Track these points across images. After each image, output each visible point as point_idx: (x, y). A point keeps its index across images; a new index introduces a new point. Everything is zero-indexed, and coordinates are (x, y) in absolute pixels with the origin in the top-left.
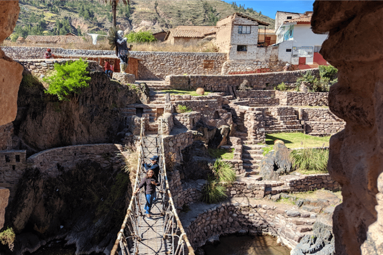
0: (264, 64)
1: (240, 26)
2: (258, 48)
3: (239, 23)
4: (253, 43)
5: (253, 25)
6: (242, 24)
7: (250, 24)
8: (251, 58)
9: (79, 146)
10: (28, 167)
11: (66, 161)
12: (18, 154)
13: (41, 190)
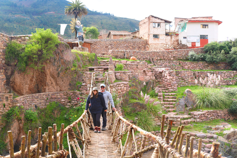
0: (170, 46)
1: (154, 23)
2: (166, 37)
3: (153, 21)
4: (162, 33)
5: (162, 23)
6: (155, 22)
7: (160, 22)
8: (162, 42)
9: (49, 93)
10: (14, 105)
11: (40, 103)
12: (7, 96)
13: (23, 121)
